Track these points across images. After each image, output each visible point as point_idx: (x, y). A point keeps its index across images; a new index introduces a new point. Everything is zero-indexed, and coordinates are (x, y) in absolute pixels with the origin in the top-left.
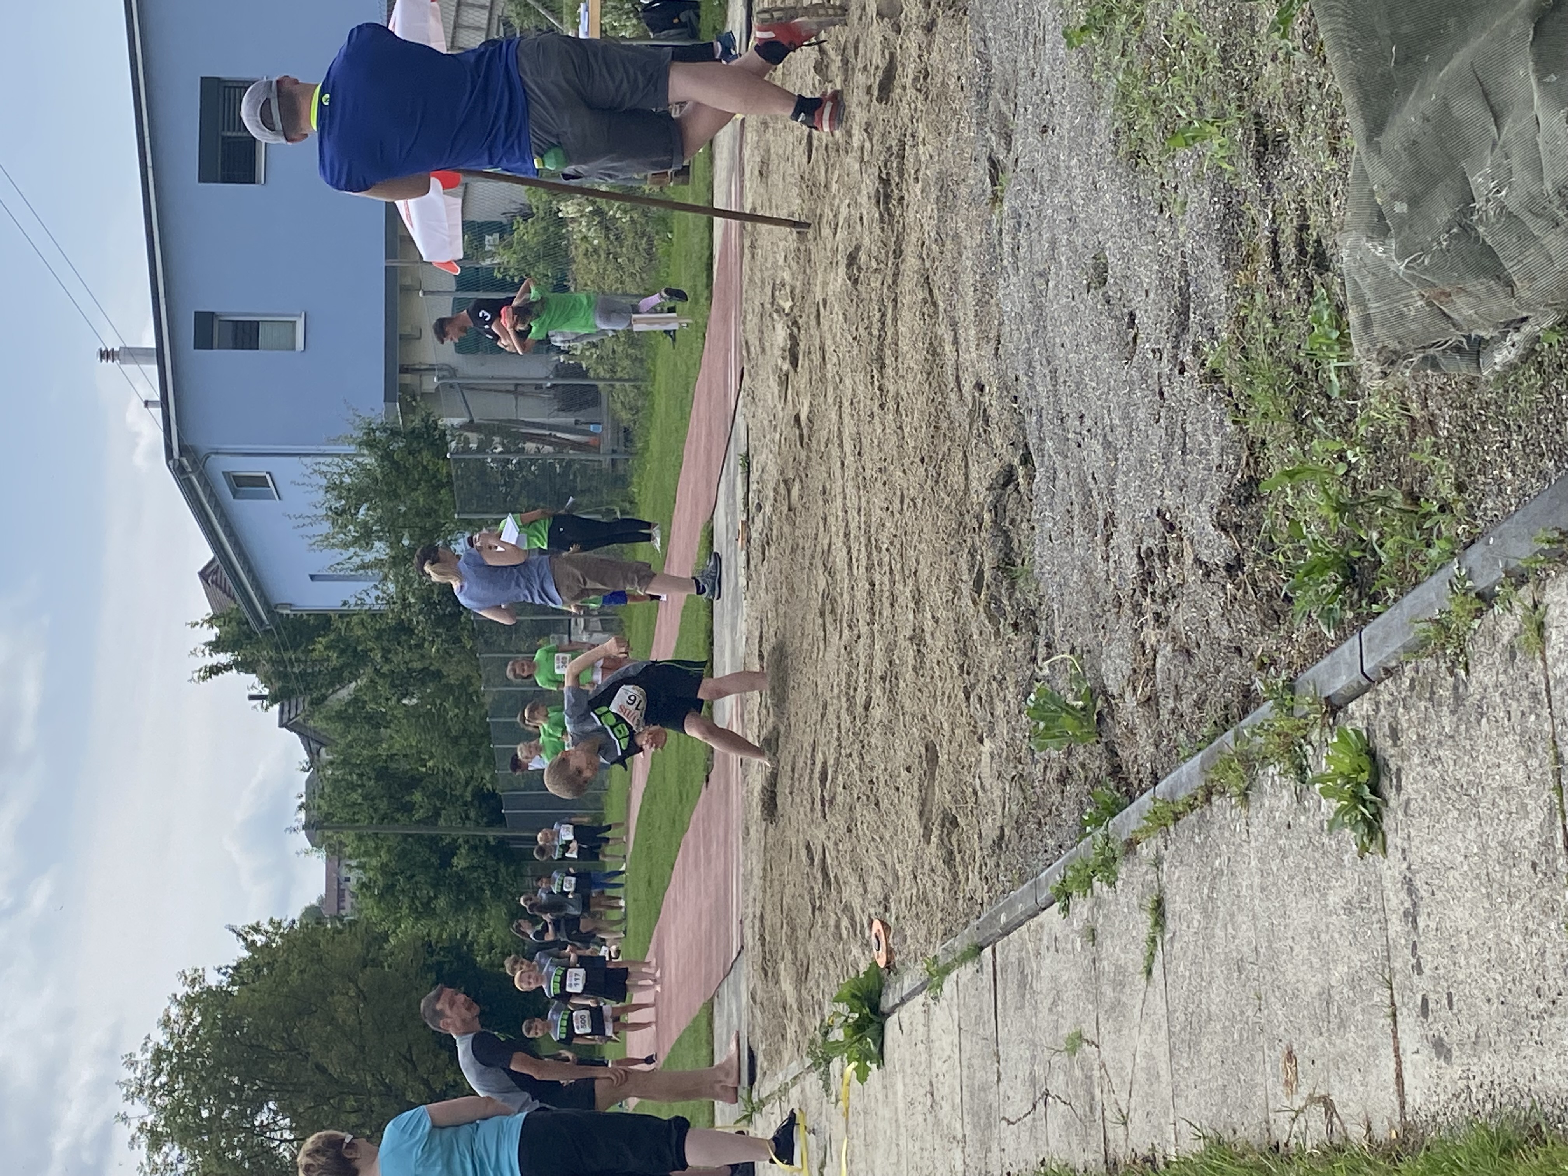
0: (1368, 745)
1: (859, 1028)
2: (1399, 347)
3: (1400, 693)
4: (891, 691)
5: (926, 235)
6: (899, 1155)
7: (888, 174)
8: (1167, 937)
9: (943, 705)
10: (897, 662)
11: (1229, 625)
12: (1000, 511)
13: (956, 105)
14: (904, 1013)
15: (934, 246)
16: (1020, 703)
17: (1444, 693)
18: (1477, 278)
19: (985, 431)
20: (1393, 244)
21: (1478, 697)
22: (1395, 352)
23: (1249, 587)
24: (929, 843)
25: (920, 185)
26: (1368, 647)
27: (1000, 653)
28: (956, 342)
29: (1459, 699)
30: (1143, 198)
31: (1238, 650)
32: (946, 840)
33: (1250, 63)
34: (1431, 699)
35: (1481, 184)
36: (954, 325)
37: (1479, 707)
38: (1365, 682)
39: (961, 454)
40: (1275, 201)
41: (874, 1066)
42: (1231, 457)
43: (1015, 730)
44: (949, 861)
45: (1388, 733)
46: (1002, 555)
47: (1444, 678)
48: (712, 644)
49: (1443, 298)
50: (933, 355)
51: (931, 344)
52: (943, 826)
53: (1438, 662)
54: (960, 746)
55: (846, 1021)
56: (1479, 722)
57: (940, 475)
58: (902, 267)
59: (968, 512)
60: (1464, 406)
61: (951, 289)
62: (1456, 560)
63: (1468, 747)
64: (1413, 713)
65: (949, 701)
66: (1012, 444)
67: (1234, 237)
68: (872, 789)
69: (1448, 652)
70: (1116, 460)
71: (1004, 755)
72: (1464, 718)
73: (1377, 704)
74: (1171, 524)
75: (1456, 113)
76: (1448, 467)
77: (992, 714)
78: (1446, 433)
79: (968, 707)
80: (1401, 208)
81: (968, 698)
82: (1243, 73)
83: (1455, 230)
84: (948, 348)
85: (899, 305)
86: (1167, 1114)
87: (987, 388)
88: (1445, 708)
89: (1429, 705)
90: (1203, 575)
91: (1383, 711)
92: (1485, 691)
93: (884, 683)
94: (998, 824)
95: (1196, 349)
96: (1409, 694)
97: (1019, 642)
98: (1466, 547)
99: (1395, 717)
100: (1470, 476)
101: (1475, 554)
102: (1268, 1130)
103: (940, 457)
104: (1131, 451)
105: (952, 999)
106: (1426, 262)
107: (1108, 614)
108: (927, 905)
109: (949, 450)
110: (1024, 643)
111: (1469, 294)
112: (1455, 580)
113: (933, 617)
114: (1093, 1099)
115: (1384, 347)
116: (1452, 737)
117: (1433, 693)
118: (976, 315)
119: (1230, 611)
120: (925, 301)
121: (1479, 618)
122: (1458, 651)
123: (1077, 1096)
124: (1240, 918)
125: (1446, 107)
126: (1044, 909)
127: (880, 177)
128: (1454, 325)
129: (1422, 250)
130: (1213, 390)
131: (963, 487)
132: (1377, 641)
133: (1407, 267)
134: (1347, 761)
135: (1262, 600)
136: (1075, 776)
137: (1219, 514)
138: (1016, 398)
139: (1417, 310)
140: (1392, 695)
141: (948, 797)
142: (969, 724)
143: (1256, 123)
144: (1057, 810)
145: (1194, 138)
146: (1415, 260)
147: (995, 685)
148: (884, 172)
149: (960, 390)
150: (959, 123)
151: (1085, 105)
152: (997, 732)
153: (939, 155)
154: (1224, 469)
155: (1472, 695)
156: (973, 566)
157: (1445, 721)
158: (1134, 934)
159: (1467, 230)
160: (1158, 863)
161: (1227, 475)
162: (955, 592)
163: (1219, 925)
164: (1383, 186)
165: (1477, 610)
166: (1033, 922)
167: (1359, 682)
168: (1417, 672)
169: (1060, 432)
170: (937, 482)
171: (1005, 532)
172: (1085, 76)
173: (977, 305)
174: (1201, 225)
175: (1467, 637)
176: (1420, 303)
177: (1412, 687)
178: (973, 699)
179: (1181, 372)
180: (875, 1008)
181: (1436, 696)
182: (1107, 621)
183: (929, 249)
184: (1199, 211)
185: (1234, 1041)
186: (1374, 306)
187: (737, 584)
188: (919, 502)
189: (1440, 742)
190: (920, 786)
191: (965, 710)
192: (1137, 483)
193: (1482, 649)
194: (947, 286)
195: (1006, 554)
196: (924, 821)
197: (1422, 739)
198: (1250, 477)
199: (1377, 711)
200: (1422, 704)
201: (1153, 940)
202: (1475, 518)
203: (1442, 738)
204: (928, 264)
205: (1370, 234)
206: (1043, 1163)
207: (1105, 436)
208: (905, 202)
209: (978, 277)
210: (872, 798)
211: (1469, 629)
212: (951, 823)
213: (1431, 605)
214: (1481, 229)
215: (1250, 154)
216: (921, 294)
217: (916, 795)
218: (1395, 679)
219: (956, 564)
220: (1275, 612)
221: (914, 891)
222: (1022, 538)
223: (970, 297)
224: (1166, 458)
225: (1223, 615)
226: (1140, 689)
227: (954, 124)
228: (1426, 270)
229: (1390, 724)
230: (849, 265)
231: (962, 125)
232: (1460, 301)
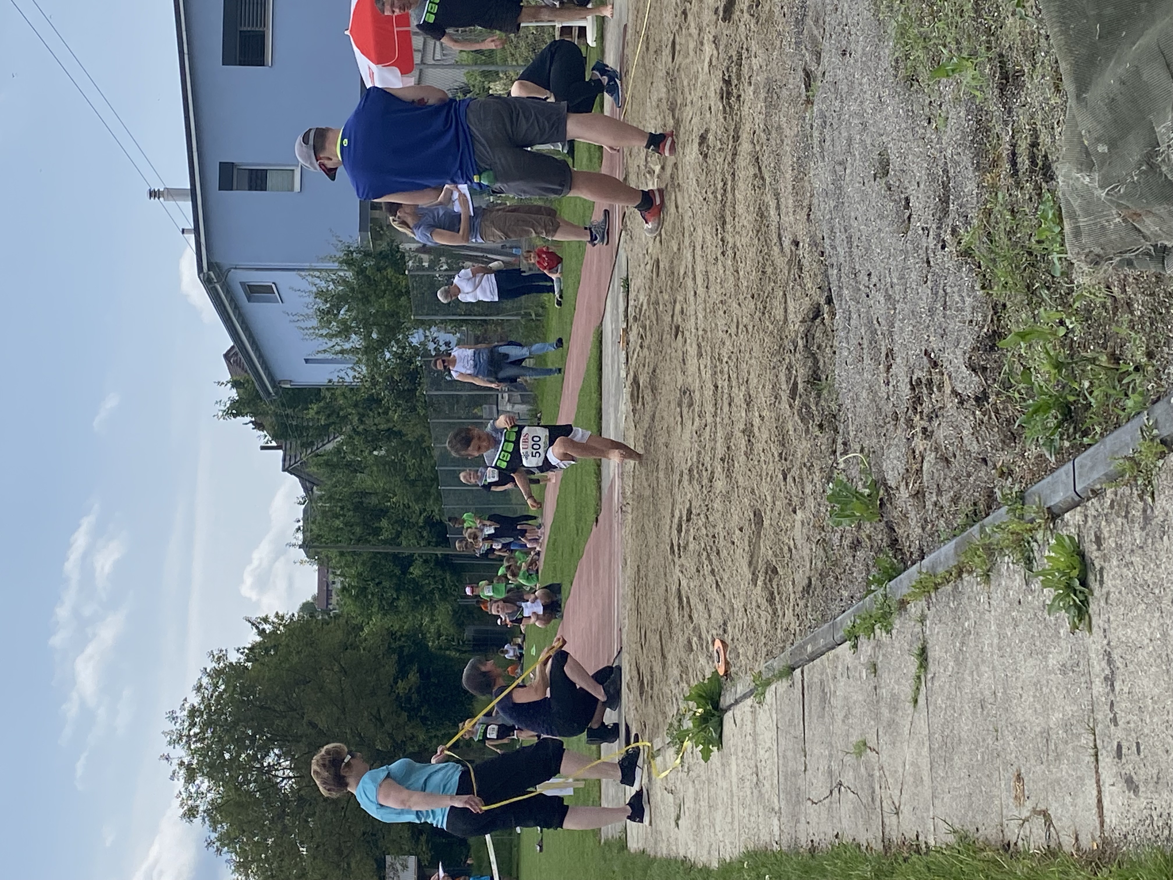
0: (1079, 547)
1: (704, 720)
2: (1102, 252)
3: (1103, 510)
4: (728, 470)
5: (757, 126)
6: (733, 817)
7: (729, 76)
8: (929, 676)
9: (766, 482)
10: (733, 448)
11: (978, 441)
12: (810, 339)
13: (780, 28)
14: (737, 711)
15: (762, 134)
16: (823, 485)
17: (1136, 513)
18: (1160, 204)
19: (800, 276)
20: (1096, 176)
21: (1162, 519)
22: (1098, 255)
23: (993, 414)
24: (756, 585)
25: (752, 88)
26: (1080, 474)
27: (809, 446)
28: (778, 208)
29: (1147, 520)
30: (916, 112)
31: (985, 461)
32: (769, 585)
33: (996, 14)
34: (1126, 517)
35: (1164, 134)
36: (777, 196)
37: (1162, 527)
38: (1077, 499)
39: (781, 293)
40: (1014, 121)
41: (715, 749)
42: (980, 314)
43: (819, 505)
44: (771, 600)
45: (1094, 540)
46: (810, 373)
47: (1136, 502)
48: (601, 418)
49: (1135, 217)
50: (761, 217)
51: (760, 208)
52: (766, 573)
53: (1131, 489)
54: (779, 514)
55: (694, 714)
56: (1162, 538)
57: (765, 308)
58: (739, 149)
59: (786, 337)
60: (1152, 294)
61: (775, 168)
62: (1146, 412)
63: (1154, 557)
64: (1113, 526)
65: (771, 480)
66: (820, 288)
67: (983, 147)
68: (714, 542)
69: (1139, 483)
70: (895, 309)
71: (811, 524)
72: (1151, 534)
73: (1086, 516)
74: (935, 362)
75: (1145, 77)
76: (1141, 339)
77: (803, 492)
78: (1139, 313)
79: (785, 485)
80: (1102, 148)
81: (785, 479)
82: (991, 22)
83: (1144, 168)
84: (773, 212)
85: (737, 178)
86: (929, 810)
87: (801, 244)
88: (1137, 525)
89: (1125, 521)
90: (958, 403)
91: (1090, 523)
92: (1167, 514)
93: (724, 463)
94: (807, 575)
95: (954, 232)
96: (1110, 511)
97: (823, 439)
98: (1154, 402)
99: (1099, 528)
100: (1157, 347)
101: (1160, 408)
102: (1002, 831)
103: (766, 294)
104: (906, 303)
105: (772, 704)
106: (1122, 191)
107: (888, 425)
108: (754, 632)
109: (773, 289)
110: (828, 439)
111: (1155, 215)
112: (1144, 428)
113: (760, 416)
114: (874, 792)
115: (1091, 252)
116: (1141, 548)
117: (1127, 512)
118: (794, 189)
119: (978, 431)
120: (755, 175)
121: (1162, 458)
122: (1147, 482)
123: (862, 789)
124: (983, 668)
125: (1137, 72)
126: (839, 645)
127: (724, 79)
128: (1144, 237)
129: (1119, 181)
130: (966, 263)
131: (782, 318)
132: (1086, 469)
133: (1107, 194)
134: (1062, 560)
135: (1002, 424)
136: (863, 544)
137: (970, 358)
138: (822, 253)
139: (1115, 224)
140: (1097, 511)
141: (770, 552)
142: (786, 498)
143: (1000, 62)
144: (850, 569)
145: (953, 71)
146: (1113, 189)
147: (805, 470)
148: (727, 75)
149: (781, 245)
150: (782, 41)
151: (874, 37)
152: (806, 505)
153: (767, 66)
154: (974, 324)
155: (1157, 517)
156: (790, 379)
157: (1137, 535)
158: (905, 671)
159: (1153, 167)
160: (922, 620)
161: (976, 328)
162: (776, 398)
163: (967, 672)
164: (1089, 132)
165: (1161, 453)
166: (831, 654)
167: (1073, 499)
168: (1116, 495)
169: (854, 284)
170: (764, 313)
171: (813, 354)
172: (874, 15)
173: (794, 180)
174: (959, 137)
175: (1154, 472)
176: (1117, 220)
177: (1112, 506)
178: (789, 479)
179: (943, 247)
180: (716, 705)
181: (1130, 516)
182: (887, 430)
183: (759, 136)
184: (957, 126)
185: (977, 761)
186: (1083, 221)
187: (619, 374)
188: (750, 328)
189: (1132, 551)
190: (750, 542)
191: (783, 488)
192: (910, 328)
193: (1165, 483)
194: (772, 165)
195: (814, 372)
196: (752, 569)
197: (1119, 547)
198: (994, 331)
199: (1086, 522)
200: (1120, 520)
201: (919, 678)
202: (1161, 380)
203: (1134, 547)
204: (758, 148)
205: (1079, 167)
206: (837, 836)
207: (887, 289)
208: (742, 99)
209: (795, 159)
210: (714, 549)
211: (1155, 466)
212: (772, 572)
213: (1127, 445)
214: (1164, 169)
215: (995, 85)
216: (752, 171)
217: (747, 549)
218: (1099, 499)
219: (777, 376)
220: (1012, 433)
221: (745, 621)
222: (826, 359)
223: (789, 175)
224: (931, 311)
225: (973, 434)
226: (911, 485)
227: (778, 42)
228: (1121, 197)
229: (1095, 533)
230: (700, 144)
231: (784, 43)
232: (1148, 221)
